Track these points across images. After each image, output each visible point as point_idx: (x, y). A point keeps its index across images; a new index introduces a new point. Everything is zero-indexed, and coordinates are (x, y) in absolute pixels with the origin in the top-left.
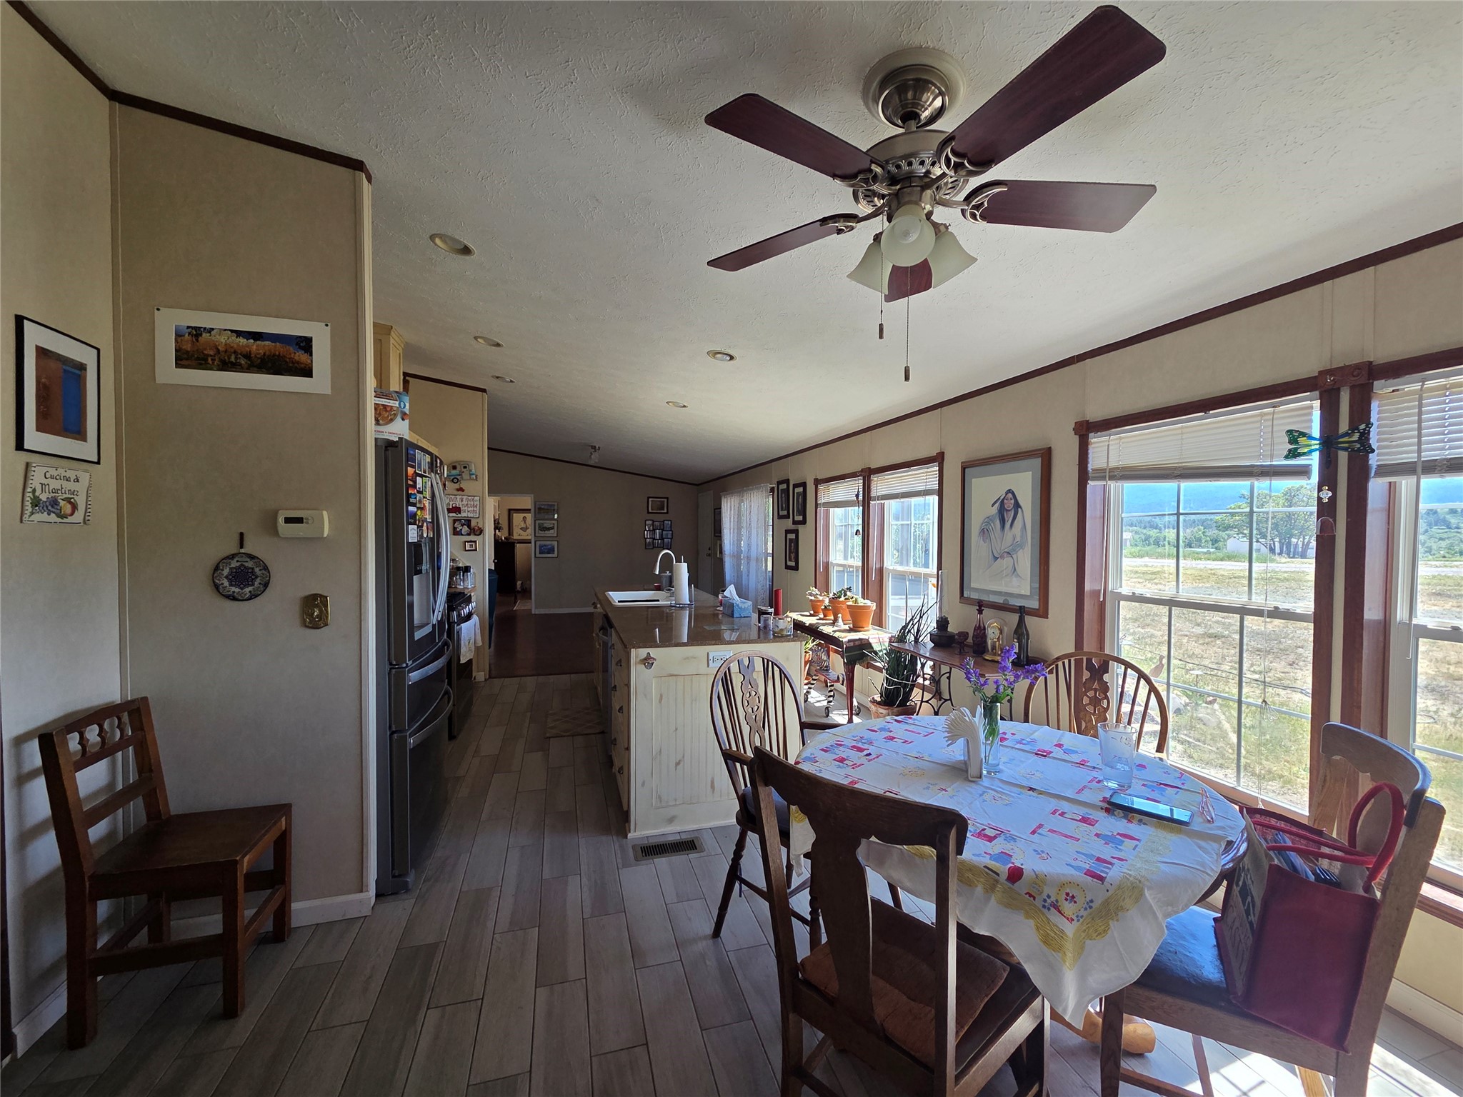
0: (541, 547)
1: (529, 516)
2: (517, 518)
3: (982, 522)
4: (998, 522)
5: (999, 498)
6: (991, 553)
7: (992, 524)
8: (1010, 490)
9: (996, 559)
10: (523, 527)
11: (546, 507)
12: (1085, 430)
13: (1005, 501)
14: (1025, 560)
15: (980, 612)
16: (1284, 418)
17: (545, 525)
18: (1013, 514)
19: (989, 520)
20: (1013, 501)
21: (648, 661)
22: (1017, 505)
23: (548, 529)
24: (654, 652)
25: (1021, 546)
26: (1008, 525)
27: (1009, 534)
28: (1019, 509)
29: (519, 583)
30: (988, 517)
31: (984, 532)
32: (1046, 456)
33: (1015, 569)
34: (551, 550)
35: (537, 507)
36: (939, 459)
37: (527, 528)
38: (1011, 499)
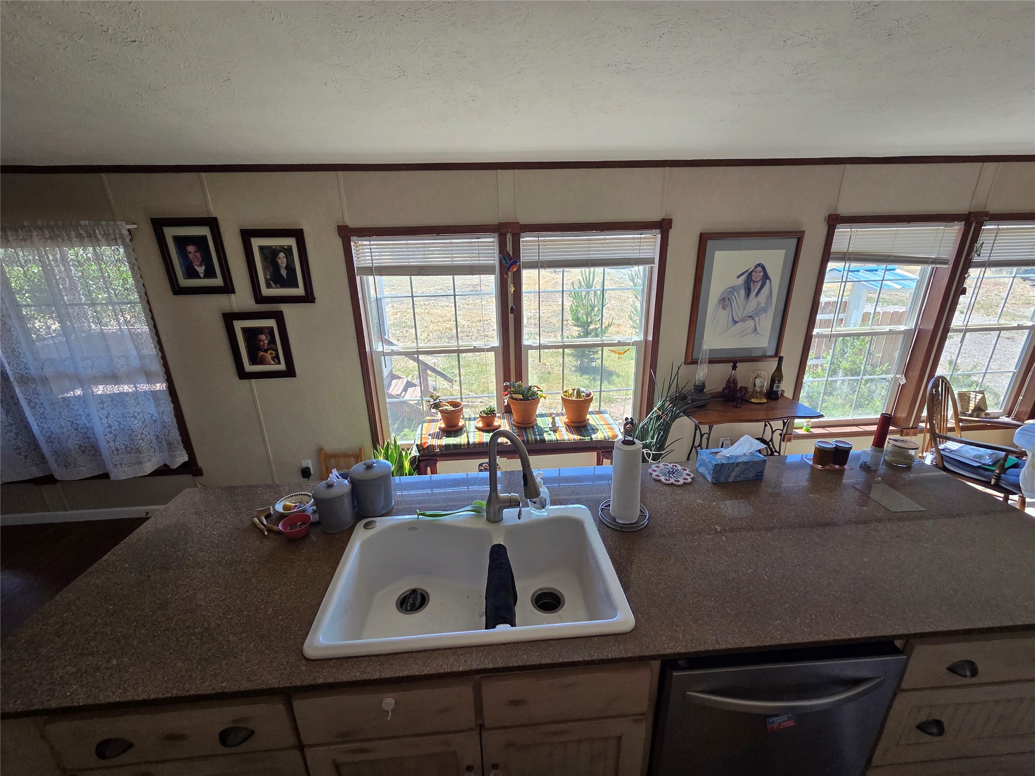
3: (723, 291)
4: (743, 292)
5: (747, 271)
6: (730, 316)
7: (735, 294)
8: (760, 264)
9: (735, 322)
12: (834, 221)
13: (753, 273)
14: (767, 323)
15: (734, 368)
16: (949, 233)
18: (760, 285)
19: (733, 290)
20: (762, 274)
22: (766, 277)
25: (765, 310)
26: (753, 294)
27: (753, 302)
28: (768, 281)
30: (732, 288)
31: (725, 301)
32: (799, 237)
33: (756, 329)
36: (664, 226)
38: (760, 272)
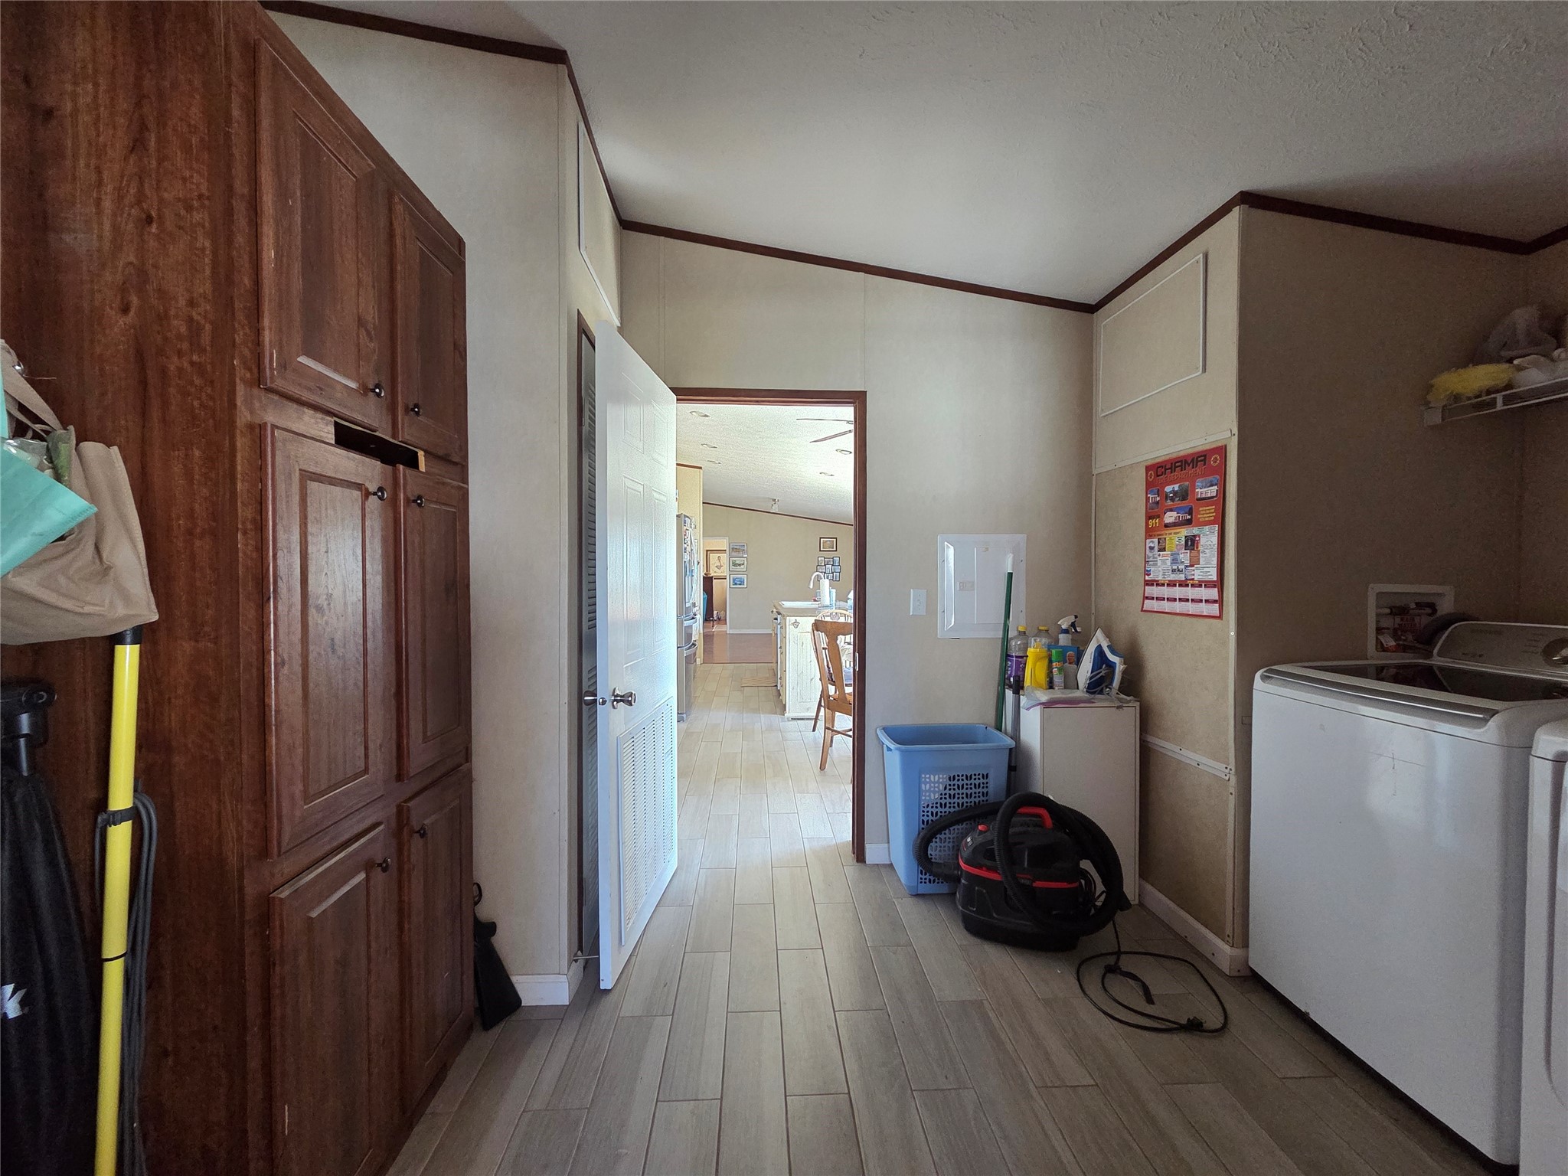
0: (734, 580)
1: (724, 557)
2: (713, 557)
10: (720, 566)
11: (738, 547)
17: (737, 562)
21: (796, 624)
23: (740, 565)
24: (799, 619)
29: (715, 612)
34: (742, 583)
35: (731, 547)
37: (721, 566)
